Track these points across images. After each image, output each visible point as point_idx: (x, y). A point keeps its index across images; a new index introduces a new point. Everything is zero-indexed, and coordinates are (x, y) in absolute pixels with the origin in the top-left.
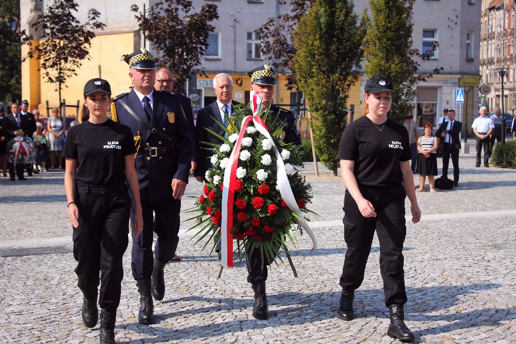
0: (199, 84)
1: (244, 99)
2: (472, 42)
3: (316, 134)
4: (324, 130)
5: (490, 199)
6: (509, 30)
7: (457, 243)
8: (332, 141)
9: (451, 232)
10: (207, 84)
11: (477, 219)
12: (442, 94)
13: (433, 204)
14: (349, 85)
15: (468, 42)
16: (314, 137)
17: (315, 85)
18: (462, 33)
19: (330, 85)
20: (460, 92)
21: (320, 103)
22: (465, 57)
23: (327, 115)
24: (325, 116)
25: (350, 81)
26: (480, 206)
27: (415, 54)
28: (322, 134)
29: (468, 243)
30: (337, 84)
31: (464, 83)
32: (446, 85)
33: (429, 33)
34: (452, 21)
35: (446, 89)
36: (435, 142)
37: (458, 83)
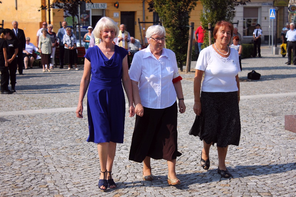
0: (88, 7)
1: (120, 17)
3: (168, 43)
4: (173, 40)
5: (283, 86)
7: (249, 113)
8: (179, 48)
9: (248, 106)
10: (93, 7)
11: (267, 98)
12: (261, 12)
13: (244, 90)
14: (190, 9)
16: (166, 45)
17: (167, 9)
19: (177, 9)
20: (272, 11)
21: (170, 22)
23: (175, 30)
24: (174, 30)
25: (191, 6)
26: (275, 90)
28: (172, 43)
29: (256, 113)
30: (182, 9)
31: (277, 4)
32: (264, 5)
35: (264, 9)
37: (272, 4)
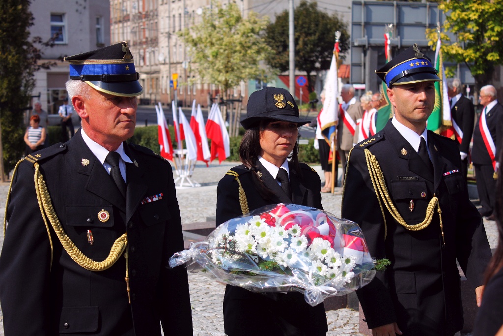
2: (102, 27)
6: (144, 13)
15: (98, 26)
18: (91, 18)
22: (95, 42)
27: (37, 42)
33: (57, 17)
34: (81, 5)
36: (43, 134)
